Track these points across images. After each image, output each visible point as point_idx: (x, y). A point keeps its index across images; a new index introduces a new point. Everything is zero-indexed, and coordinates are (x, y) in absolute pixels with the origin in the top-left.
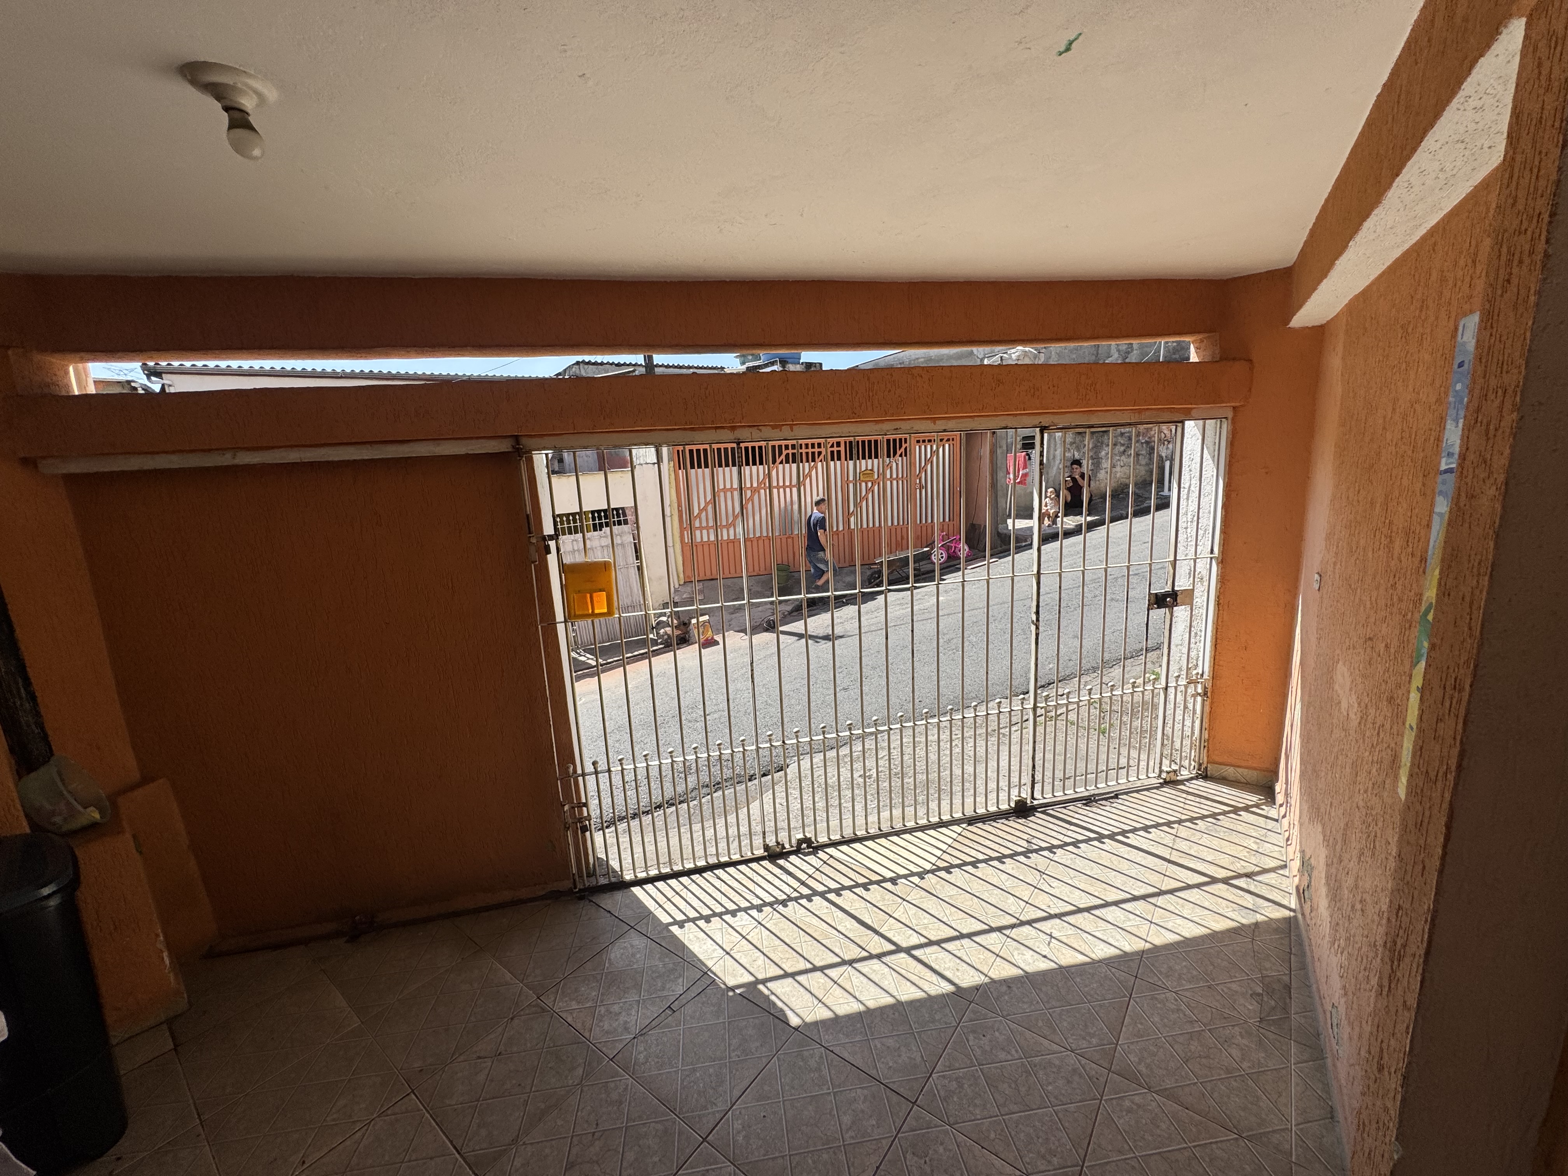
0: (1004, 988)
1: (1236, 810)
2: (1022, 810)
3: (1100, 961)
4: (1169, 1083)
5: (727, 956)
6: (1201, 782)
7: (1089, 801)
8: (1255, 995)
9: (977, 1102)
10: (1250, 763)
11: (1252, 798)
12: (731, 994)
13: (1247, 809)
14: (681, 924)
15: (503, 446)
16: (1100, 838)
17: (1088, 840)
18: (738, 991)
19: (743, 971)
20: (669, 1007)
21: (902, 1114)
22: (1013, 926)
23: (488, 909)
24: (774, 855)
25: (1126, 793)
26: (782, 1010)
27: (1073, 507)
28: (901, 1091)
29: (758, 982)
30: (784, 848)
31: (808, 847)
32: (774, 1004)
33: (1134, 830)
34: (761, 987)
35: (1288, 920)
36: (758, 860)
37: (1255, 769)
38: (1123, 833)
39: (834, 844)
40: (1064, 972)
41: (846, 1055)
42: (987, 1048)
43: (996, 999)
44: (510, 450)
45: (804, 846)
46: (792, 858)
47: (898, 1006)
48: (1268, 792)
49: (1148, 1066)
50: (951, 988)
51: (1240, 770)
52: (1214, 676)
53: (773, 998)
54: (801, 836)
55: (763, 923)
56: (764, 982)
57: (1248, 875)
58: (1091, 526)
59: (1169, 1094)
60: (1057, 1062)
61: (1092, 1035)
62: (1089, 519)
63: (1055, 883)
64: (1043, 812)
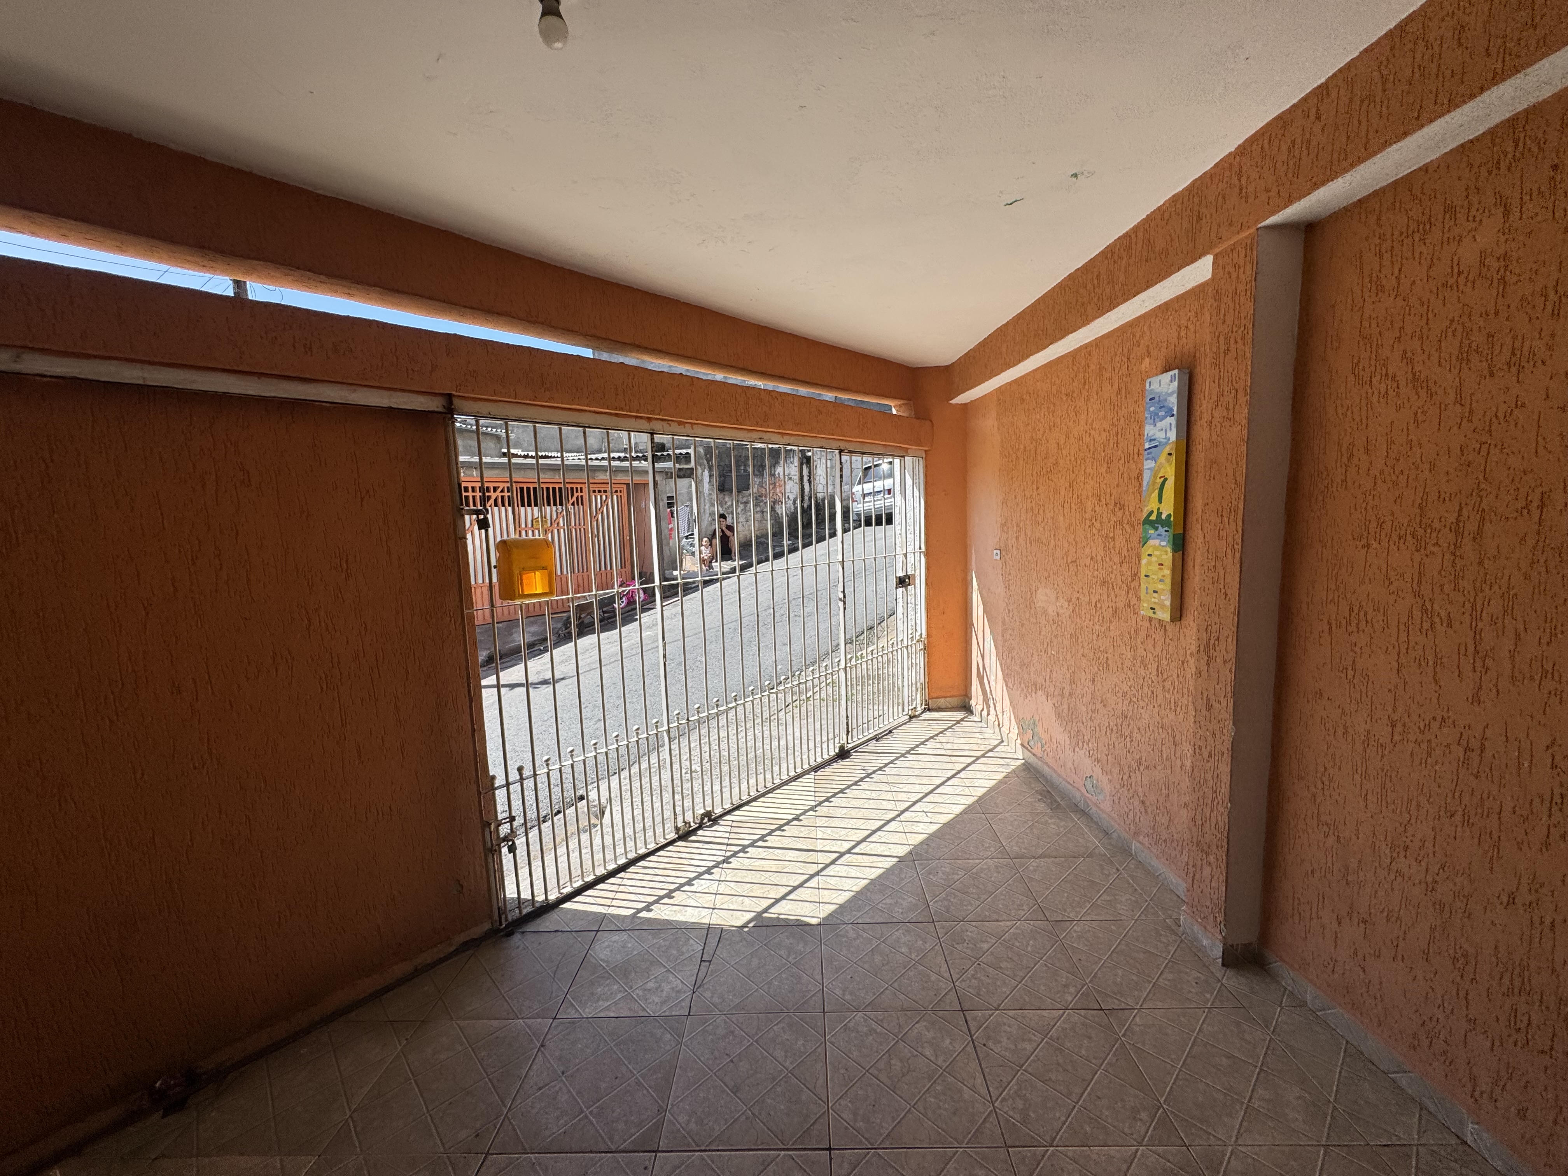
0: (925, 846)
1: (958, 722)
2: (843, 754)
3: (961, 813)
4: (1040, 852)
5: (715, 911)
6: (928, 713)
7: (877, 738)
8: (1039, 800)
9: (965, 903)
10: (952, 693)
11: (960, 715)
12: (746, 929)
13: (962, 720)
14: (648, 908)
15: (433, 404)
16: (903, 755)
17: (897, 758)
18: (751, 925)
19: (740, 913)
20: (702, 961)
21: (932, 929)
22: (899, 815)
23: (387, 989)
24: (684, 835)
25: (895, 728)
26: (798, 920)
27: (727, 554)
28: (920, 920)
29: (760, 914)
30: (690, 826)
31: (709, 820)
32: (788, 919)
33: (917, 746)
34: (765, 915)
35: (1023, 764)
36: (671, 843)
37: (955, 696)
38: (913, 749)
39: (729, 812)
40: (947, 825)
41: (868, 921)
42: (944, 877)
43: (926, 853)
44: (440, 409)
45: (706, 820)
46: (700, 832)
47: (873, 882)
48: (966, 708)
49: (1025, 849)
50: (896, 860)
51: (948, 699)
52: (929, 635)
53: (782, 917)
54: (702, 811)
55: (722, 879)
56: (766, 910)
57: (991, 750)
58: (743, 568)
59: (1042, 856)
60: (985, 867)
61: (989, 848)
62: (741, 563)
63: (901, 786)
64: (856, 752)
